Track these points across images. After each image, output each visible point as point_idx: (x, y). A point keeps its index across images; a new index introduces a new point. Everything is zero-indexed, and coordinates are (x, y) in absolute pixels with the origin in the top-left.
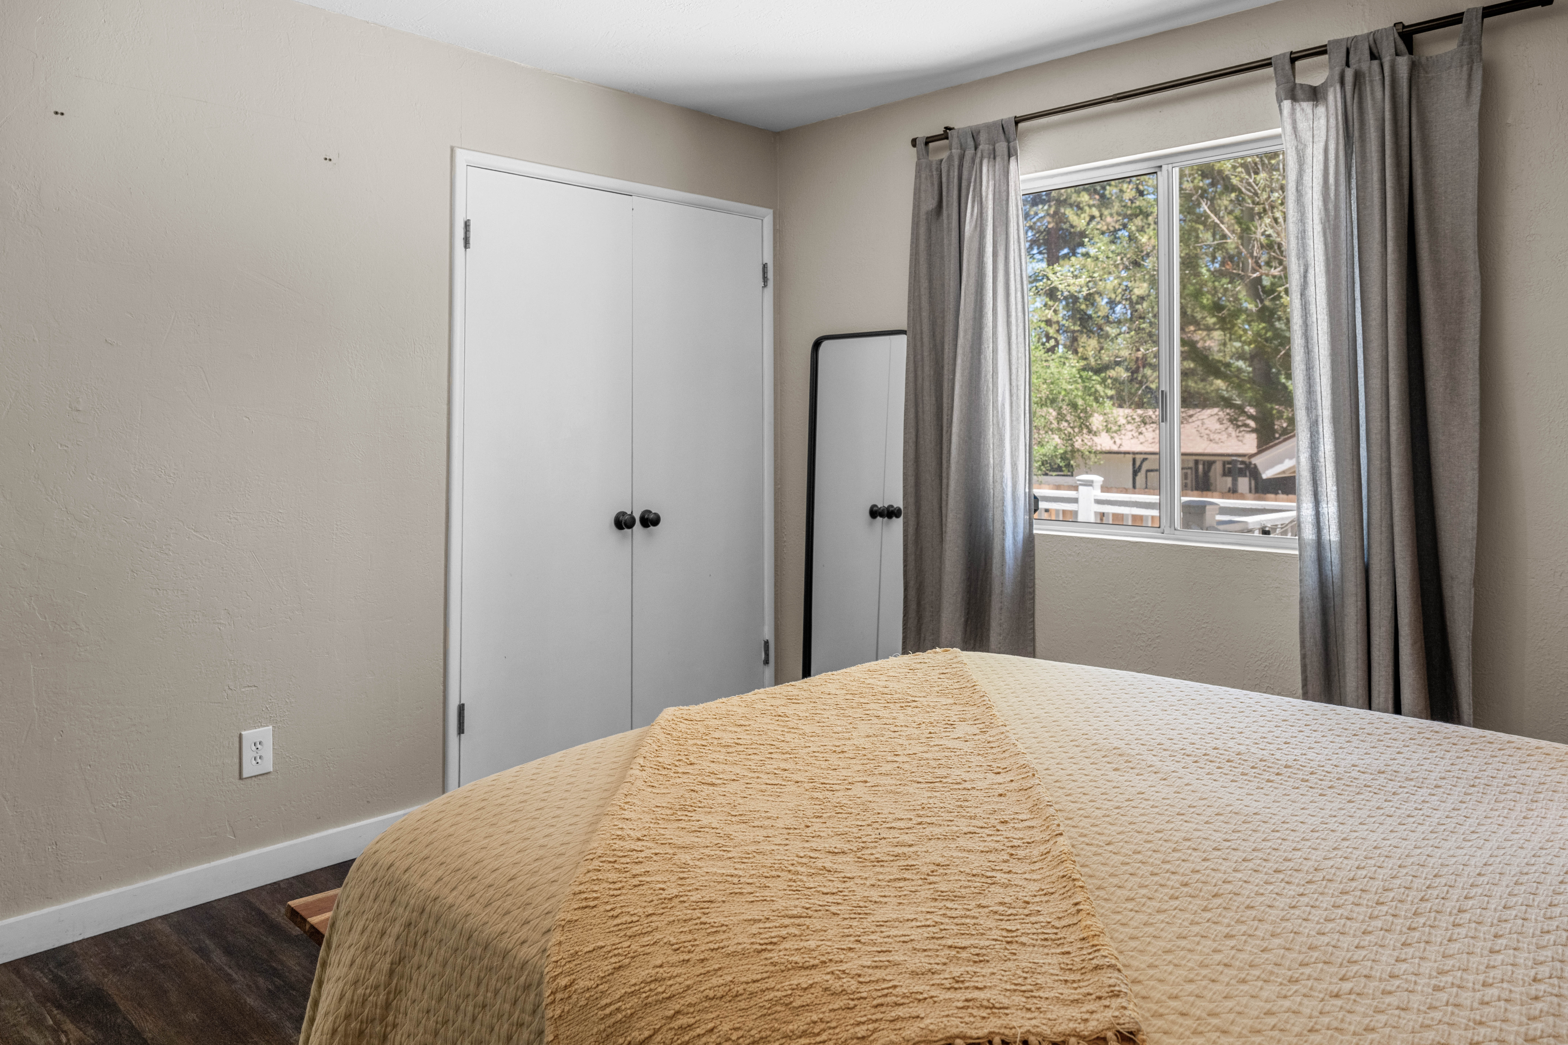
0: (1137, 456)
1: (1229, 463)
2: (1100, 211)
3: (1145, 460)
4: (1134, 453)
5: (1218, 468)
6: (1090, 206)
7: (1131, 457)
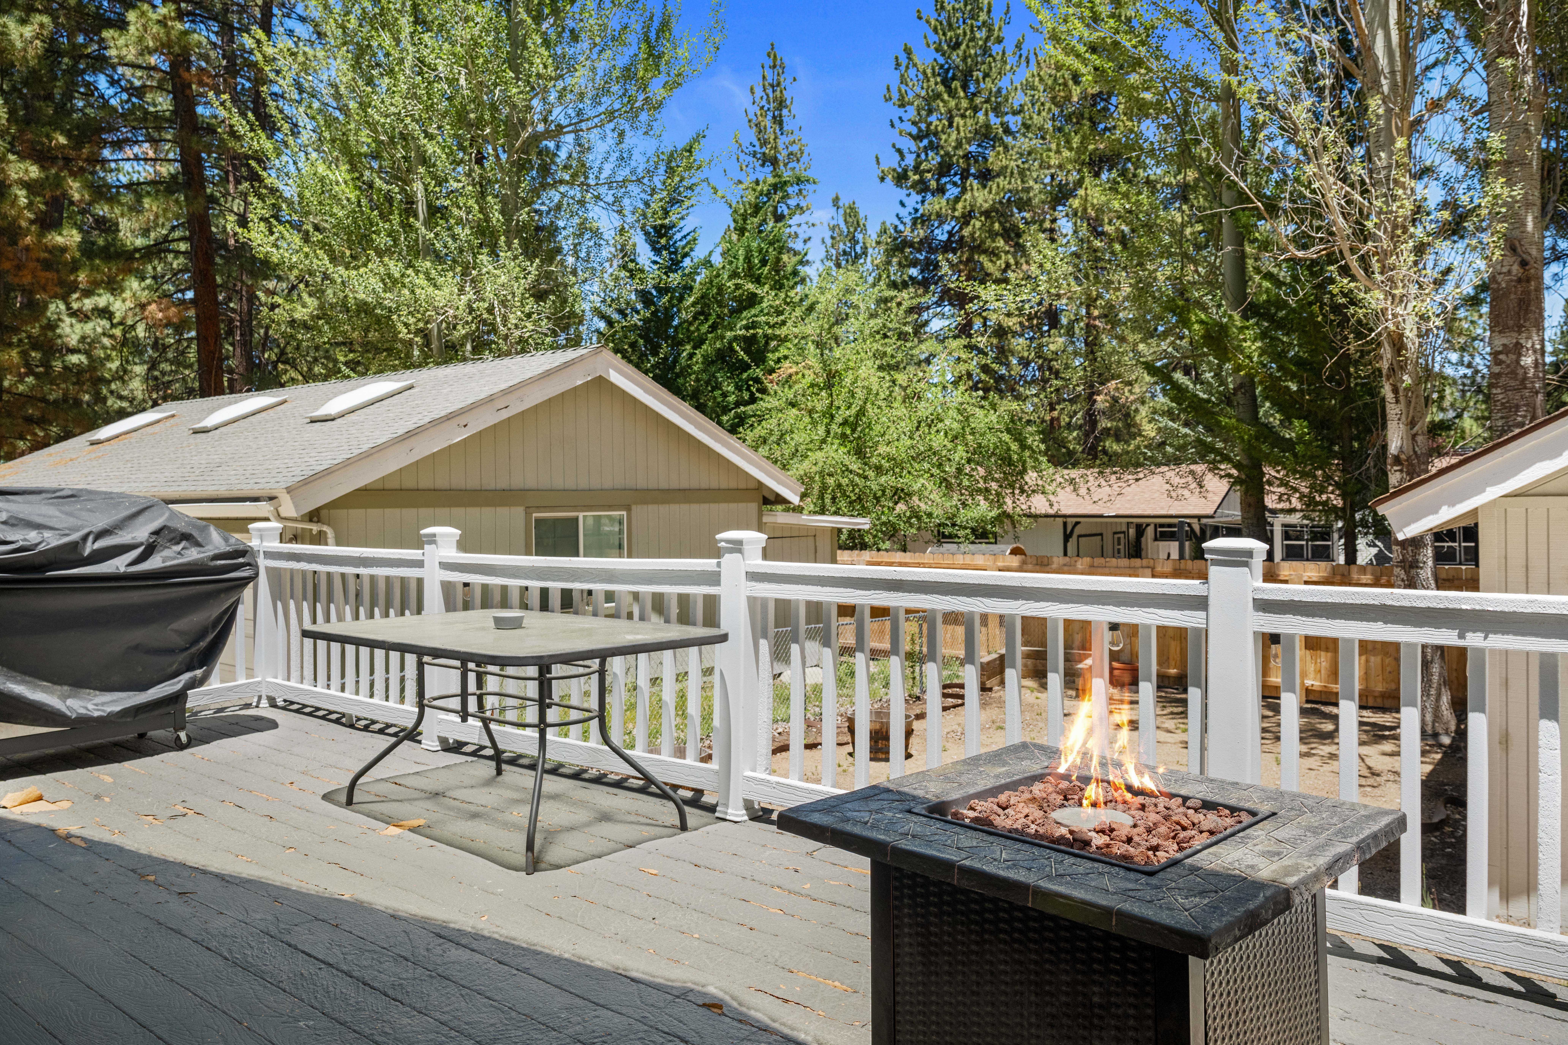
0: (1069, 520)
1: (1162, 526)
2: (1015, 258)
3: (1077, 523)
4: (1065, 516)
5: (1150, 531)
6: (1007, 253)
7: (1060, 521)
